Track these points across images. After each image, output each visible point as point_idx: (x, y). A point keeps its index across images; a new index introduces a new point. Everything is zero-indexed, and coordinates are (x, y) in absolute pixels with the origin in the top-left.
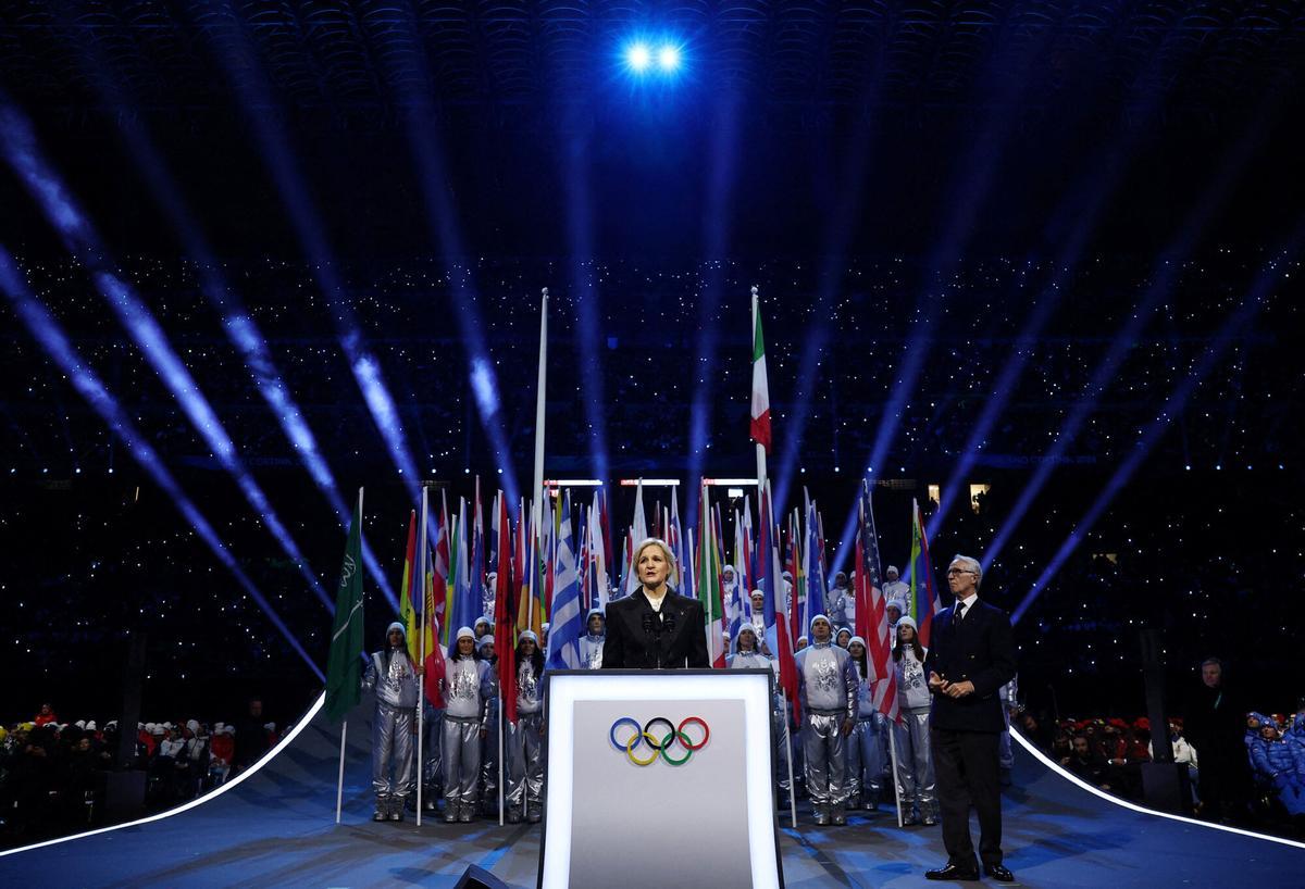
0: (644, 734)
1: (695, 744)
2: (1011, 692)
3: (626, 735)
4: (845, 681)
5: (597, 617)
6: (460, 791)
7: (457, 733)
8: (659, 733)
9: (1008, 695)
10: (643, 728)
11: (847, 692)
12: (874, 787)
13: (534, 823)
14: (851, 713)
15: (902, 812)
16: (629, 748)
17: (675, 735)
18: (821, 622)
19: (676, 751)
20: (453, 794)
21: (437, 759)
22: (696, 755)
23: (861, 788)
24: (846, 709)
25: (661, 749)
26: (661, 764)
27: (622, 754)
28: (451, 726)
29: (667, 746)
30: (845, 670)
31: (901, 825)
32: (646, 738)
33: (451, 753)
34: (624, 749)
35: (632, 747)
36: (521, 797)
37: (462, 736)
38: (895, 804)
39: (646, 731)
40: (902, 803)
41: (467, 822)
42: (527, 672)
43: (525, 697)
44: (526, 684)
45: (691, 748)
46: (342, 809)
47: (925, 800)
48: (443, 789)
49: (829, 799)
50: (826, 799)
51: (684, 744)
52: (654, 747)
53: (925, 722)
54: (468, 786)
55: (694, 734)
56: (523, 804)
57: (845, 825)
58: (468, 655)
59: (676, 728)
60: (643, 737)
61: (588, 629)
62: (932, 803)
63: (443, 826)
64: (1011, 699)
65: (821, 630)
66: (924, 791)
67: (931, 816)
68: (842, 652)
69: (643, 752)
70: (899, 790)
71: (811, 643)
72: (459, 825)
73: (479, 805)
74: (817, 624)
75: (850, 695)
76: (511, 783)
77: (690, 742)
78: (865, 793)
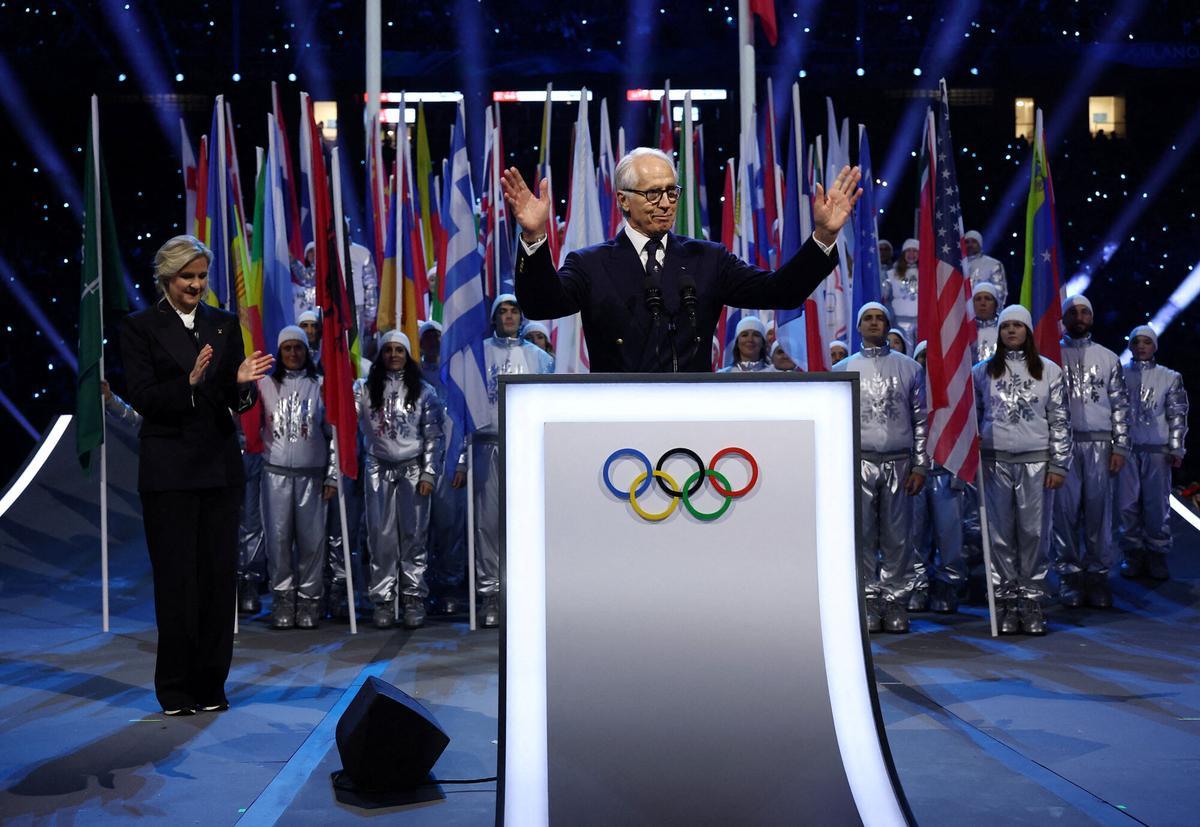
0: (655, 473)
1: (735, 488)
2: (1176, 434)
3: (627, 474)
4: (912, 409)
5: (510, 307)
6: (296, 582)
7: (287, 491)
8: (680, 473)
9: (1171, 437)
10: (654, 463)
11: (913, 425)
12: (952, 577)
13: (415, 628)
14: (921, 458)
15: (997, 614)
16: (633, 496)
17: (705, 475)
18: (874, 313)
19: (707, 500)
20: (284, 586)
21: (257, 534)
22: (737, 505)
23: (931, 576)
24: (911, 452)
25: (683, 495)
26: (681, 518)
27: (622, 505)
28: (276, 481)
29: (691, 492)
30: (912, 390)
31: (995, 633)
32: (659, 479)
33: (279, 524)
34: (624, 496)
35: (638, 493)
36: (392, 590)
37: (294, 499)
38: (986, 604)
39: (659, 467)
40: (997, 601)
41: (308, 628)
42: (394, 396)
43: (393, 437)
44: (394, 415)
45: (729, 495)
46: (111, 612)
47: (1030, 596)
48: (268, 578)
49: (880, 594)
50: (875, 593)
51: (719, 490)
52: (672, 494)
53: (1037, 474)
54: (309, 572)
55: (734, 473)
56: (393, 601)
57: (905, 632)
58: (298, 371)
59: (706, 463)
60: (654, 478)
61: (494, 327)
62: (1041, 602)
63: (274, 634)
64: (1176, 444)
65: (874, 327)
66: (1030, 584)
67: (1040, 621)
68: (907, 361)
69: (655, 502)
70: (993, 579)
71: (855, 349)
72: (295, 632)
73: (325, 601)
74: (868, 317)
75: (920, 431)
76: (375, 568)
77: (727, 484)
78: (935, 585)
